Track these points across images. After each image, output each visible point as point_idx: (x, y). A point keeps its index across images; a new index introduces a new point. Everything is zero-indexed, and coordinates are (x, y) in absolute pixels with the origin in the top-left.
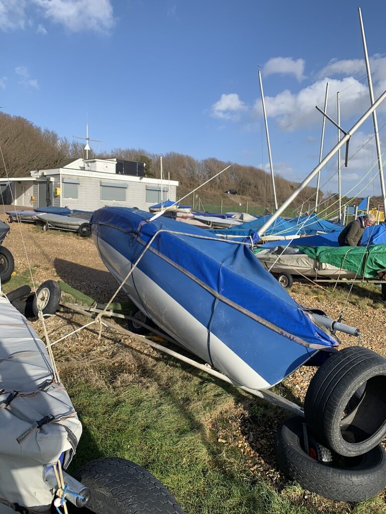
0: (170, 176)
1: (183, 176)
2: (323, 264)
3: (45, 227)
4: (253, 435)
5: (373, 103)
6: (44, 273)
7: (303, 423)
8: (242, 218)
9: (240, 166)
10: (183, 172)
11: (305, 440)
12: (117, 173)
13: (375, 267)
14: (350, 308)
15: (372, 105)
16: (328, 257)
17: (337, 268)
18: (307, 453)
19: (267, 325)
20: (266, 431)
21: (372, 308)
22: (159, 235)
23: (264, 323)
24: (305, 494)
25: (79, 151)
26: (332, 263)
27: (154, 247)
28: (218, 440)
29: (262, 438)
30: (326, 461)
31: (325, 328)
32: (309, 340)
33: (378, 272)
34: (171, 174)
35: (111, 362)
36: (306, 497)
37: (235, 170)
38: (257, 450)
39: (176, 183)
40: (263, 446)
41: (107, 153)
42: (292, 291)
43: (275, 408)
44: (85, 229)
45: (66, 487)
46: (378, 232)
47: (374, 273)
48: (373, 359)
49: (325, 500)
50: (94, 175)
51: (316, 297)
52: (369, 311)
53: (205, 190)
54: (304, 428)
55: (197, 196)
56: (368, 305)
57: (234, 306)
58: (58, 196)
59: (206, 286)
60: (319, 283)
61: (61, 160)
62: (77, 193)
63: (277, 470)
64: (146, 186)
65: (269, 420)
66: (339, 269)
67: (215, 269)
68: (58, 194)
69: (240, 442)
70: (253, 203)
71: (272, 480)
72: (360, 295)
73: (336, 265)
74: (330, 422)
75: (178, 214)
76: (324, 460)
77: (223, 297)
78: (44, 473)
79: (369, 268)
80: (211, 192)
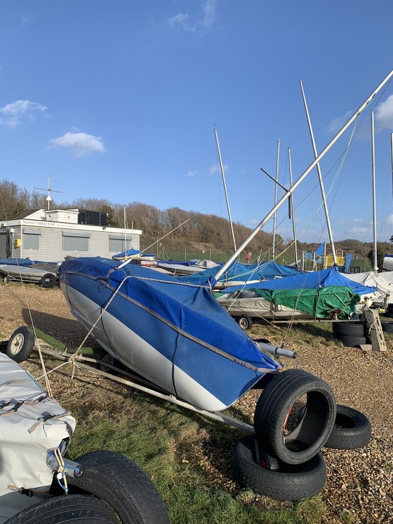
0: (134, 225)
1: (146, 225)
2: (279, 306)
3: (5, 279)
4: (213, 455)
5: (317, 156)
6: (9, 324)
7: (255, 440)
8: (205, 264)
9: (202, 215)
10: (146, 221)
11: (256, 454)
12: (79, 223)
13: (325, 307)
14: (305, 347)
15: (316, 159)
16: (282, 299)
17: (291, 310)
18: (258, 464)
19: (223, 354)
20: (224, 451)
21: (325, 346)
22: (127, 281)
23: (220, 353)
24: (256, 498)
25: (40, 202)
26: (287, 305)
27: (122, 292)
28: (182, 461)
29: (221, 457)
30: (274, 468)
31: (270, 354)
32: (257, 364)
33: (328, 312)
34: (134, 223)
35: (82, 402)
36: (257, 500)
37: (199, 218)
38: (217, 468)
39: (140, 232)
40: (222, 464)
41: (68, 203)
42: (252, 333)
43: (232, 431)
44: (48, 280)
45: (65, 465)
46: (328, 275)
47: (325, 313)
48: (307, 378)
49: (273, 501)
50: (56, 225)
51: (274, 337)
52: (322, 348)
53: (168, 238)
54: (256, 444)
55: (160, 244)
56: (321, 343)
57: (194, 339)
58: (18, 247)
59: (170, 324)
60: (277, 324)
61: (20, 211)
62: (38, 244)
63: (233, 482)
64: (109, 235)
65: (227, 443)
66: (293, 310)
67: (177, 308)
68: (18, 245)
69: (201, 461)
70: (216, 250)
71: (229, 489)
72: (314, 334)
73: (291, 307)
74: (274, 432)
75: (142, 263)
76: (271, 468)
77: (185, 332)
78: (47, 458)
79: (320, 309)
80: (175, 240)
